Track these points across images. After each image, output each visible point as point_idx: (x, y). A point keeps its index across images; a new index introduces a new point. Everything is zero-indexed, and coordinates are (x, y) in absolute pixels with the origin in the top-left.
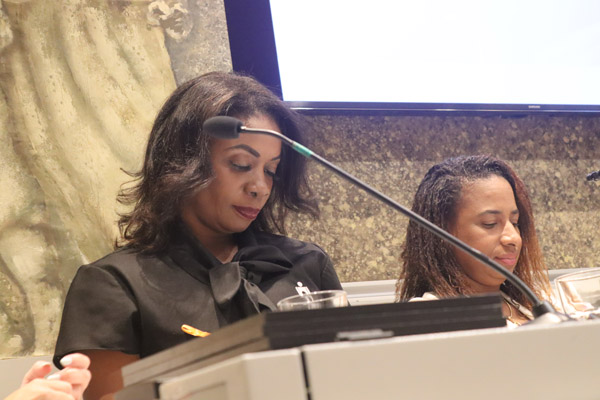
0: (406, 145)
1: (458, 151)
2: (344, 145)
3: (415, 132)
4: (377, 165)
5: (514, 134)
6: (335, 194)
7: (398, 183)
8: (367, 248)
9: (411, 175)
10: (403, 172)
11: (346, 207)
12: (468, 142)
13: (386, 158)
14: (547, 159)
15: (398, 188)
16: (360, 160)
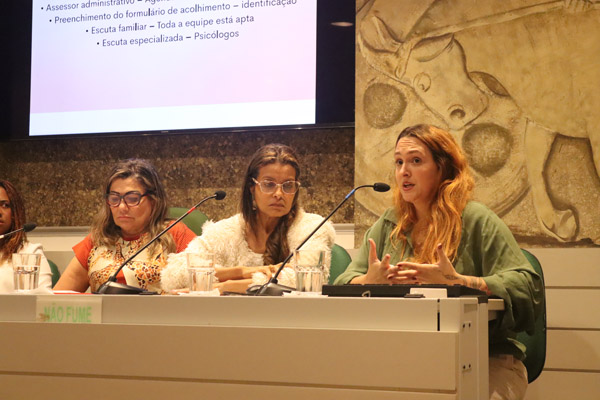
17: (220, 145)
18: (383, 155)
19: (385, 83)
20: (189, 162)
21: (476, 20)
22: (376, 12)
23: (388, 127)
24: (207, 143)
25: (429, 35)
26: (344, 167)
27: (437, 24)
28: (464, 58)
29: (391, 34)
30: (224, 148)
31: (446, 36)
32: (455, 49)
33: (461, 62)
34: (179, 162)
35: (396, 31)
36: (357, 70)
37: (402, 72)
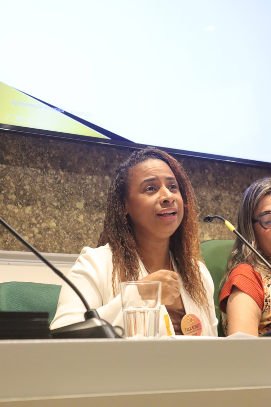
0: (61, 161)
1: (97, 169)
2: (19, 155)
3: (69, 152)
4: (39, 171)
6: (7, 187)
7: (52, 186)
8: (24, 227)
9: (62, 181)
10: (56, 179)
11: (14, 197)
12: (105, 164)
13: (46, 167)
15: (51, 189)
16: (28, 166)
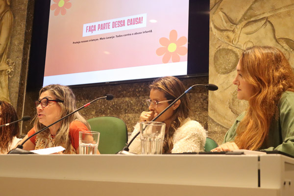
5: (120, 89)
14: (129, 97)
17: (137, 90)
18: (226, 89)
19: (226, 48)
20: (121, 100)
21: (281, 8)
22: (222, 9)
23: (228, 73)
24: (130, 90)
25: (252, 19)
26: (204, 100)
27: (257, 12)
28: (274, 30)
29: (231, 21)
30: (139, 92)
31: (263, 19)
32: (268, 25)
33: (273, 34)
34: (116, 100)
35: (233, 18)
36: (210, 42)
37: (237, 41)
